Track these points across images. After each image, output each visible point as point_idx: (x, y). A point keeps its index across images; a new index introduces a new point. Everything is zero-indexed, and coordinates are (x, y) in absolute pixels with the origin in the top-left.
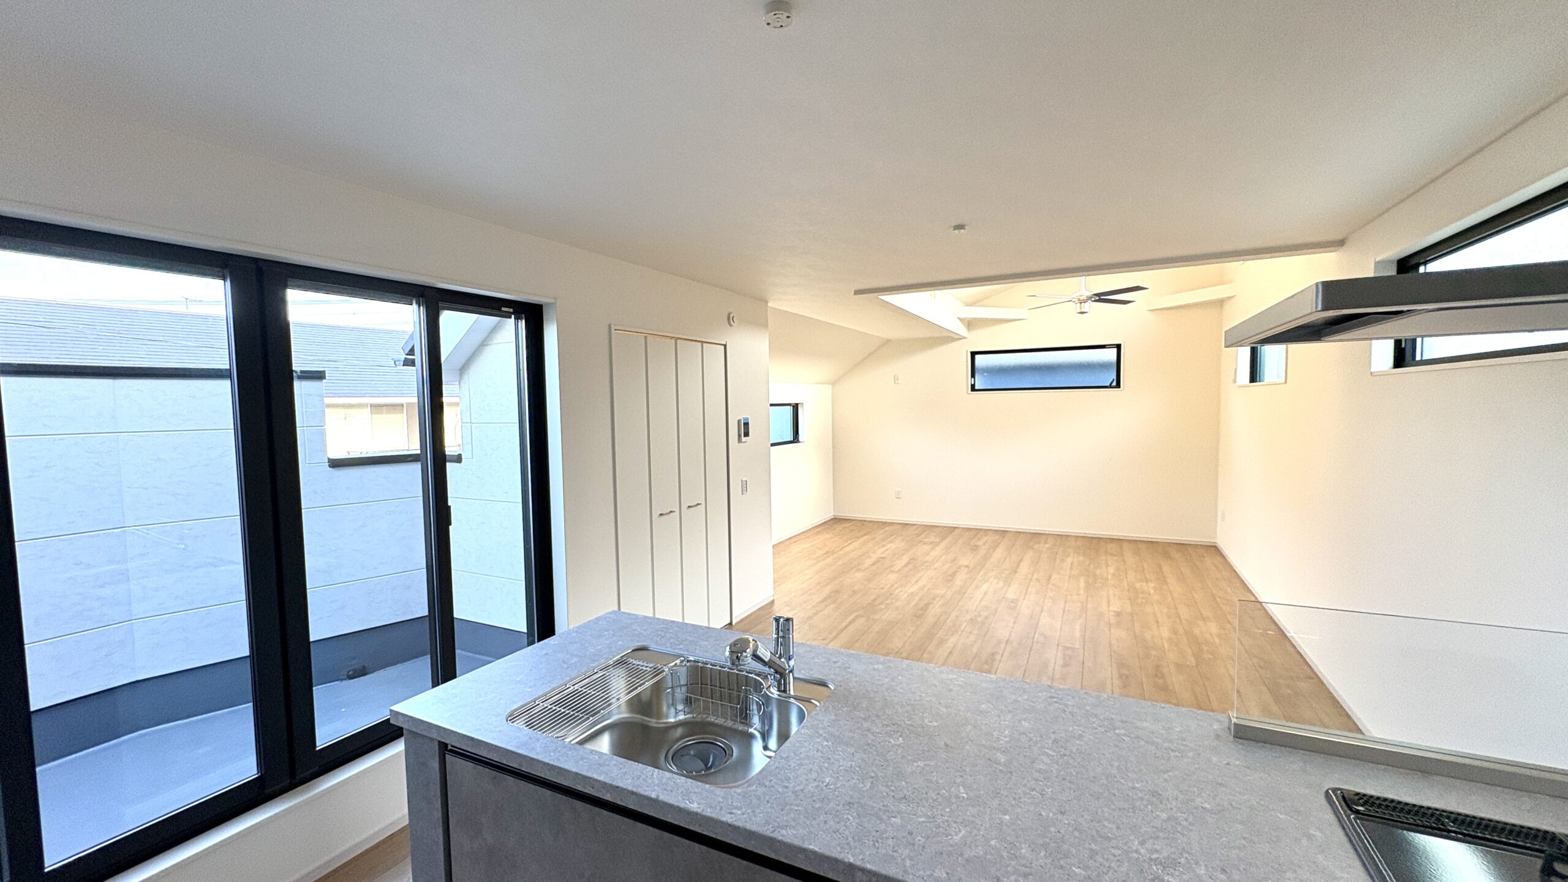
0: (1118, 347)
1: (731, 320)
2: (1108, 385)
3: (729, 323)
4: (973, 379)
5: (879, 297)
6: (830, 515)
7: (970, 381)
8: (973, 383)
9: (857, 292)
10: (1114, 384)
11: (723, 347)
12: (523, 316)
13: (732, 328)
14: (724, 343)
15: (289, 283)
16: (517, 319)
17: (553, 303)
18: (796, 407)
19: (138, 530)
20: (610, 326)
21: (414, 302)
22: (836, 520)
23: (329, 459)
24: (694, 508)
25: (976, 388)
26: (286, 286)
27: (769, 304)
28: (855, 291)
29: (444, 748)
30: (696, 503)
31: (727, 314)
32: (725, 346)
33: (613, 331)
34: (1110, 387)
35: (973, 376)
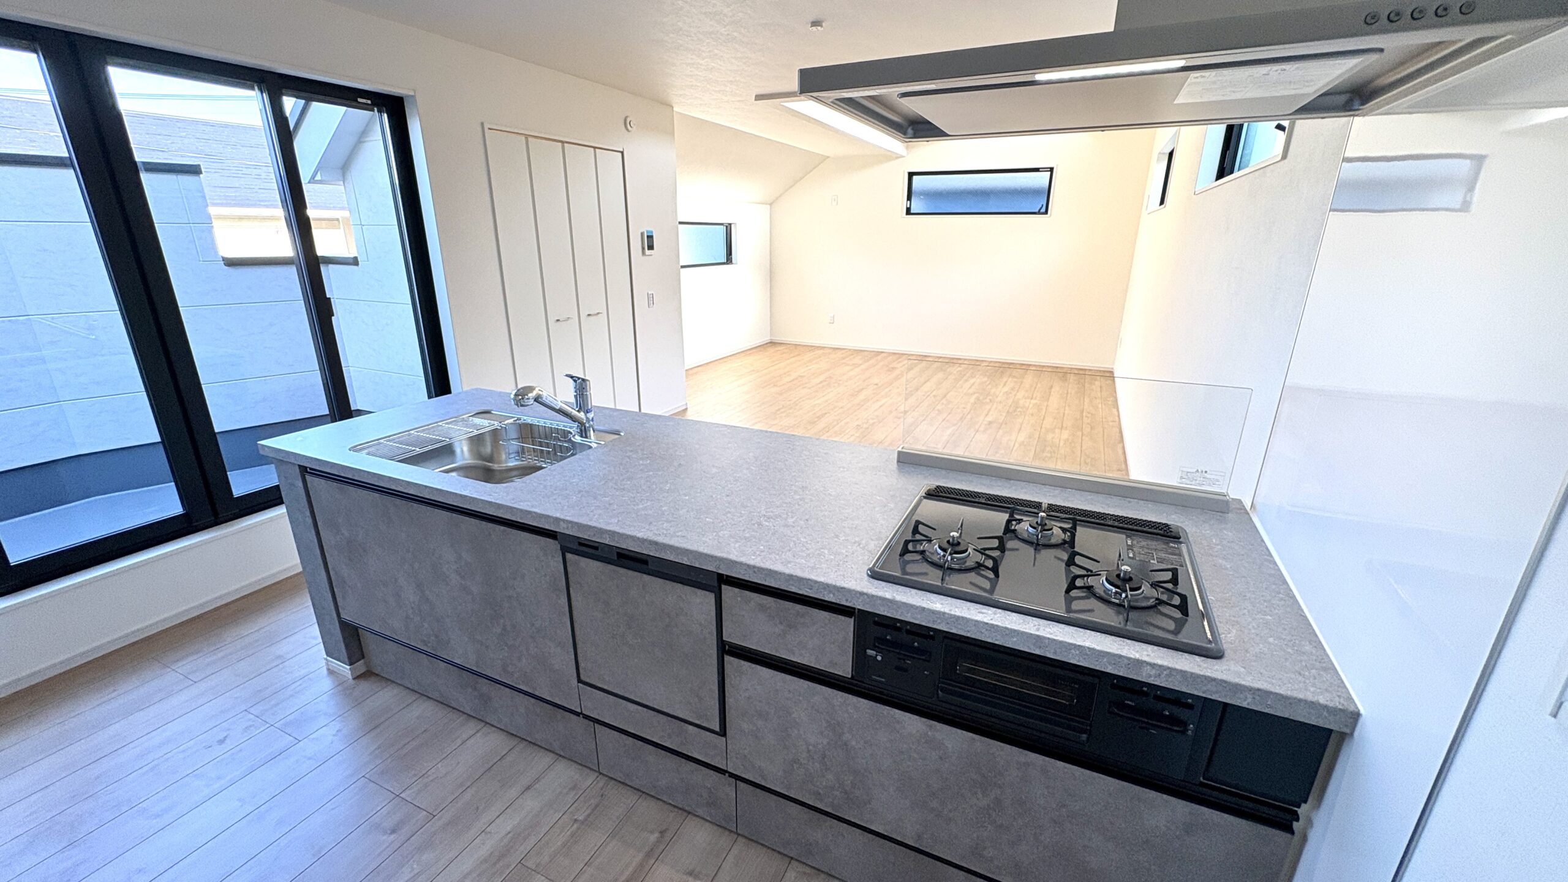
0: (1051, 170)
1: (628, 126)
2: (1037, 211)
3: (627, 130)
4: (909, 202)
5: (785, 104)
6: (767, 339)
7: (904, 203)
8: (908, 206)
9: (759, 97)
10: (1043, 210)
11: (620, 154)
12: (384, 109)
13: (630, 133)
14: (621, 150)
15: (108, 60)
16: (380, 111)
17: (412, 96)
18: (729, 228)
19: (42, 319)
20: (482, 124)
21: (256, 88)
22: (772, 343)
23: (222, 257)
24: (595, 317)
25: (912, 211)
26: (107, 63)
27: (674, 109)
28: (756, 96)
29: (304, 470)
30: (596, 312)
31: (624, 117)
32: (622, 153)
33: (487, 132)
34: (1039, 213)
35: (909, 198)
